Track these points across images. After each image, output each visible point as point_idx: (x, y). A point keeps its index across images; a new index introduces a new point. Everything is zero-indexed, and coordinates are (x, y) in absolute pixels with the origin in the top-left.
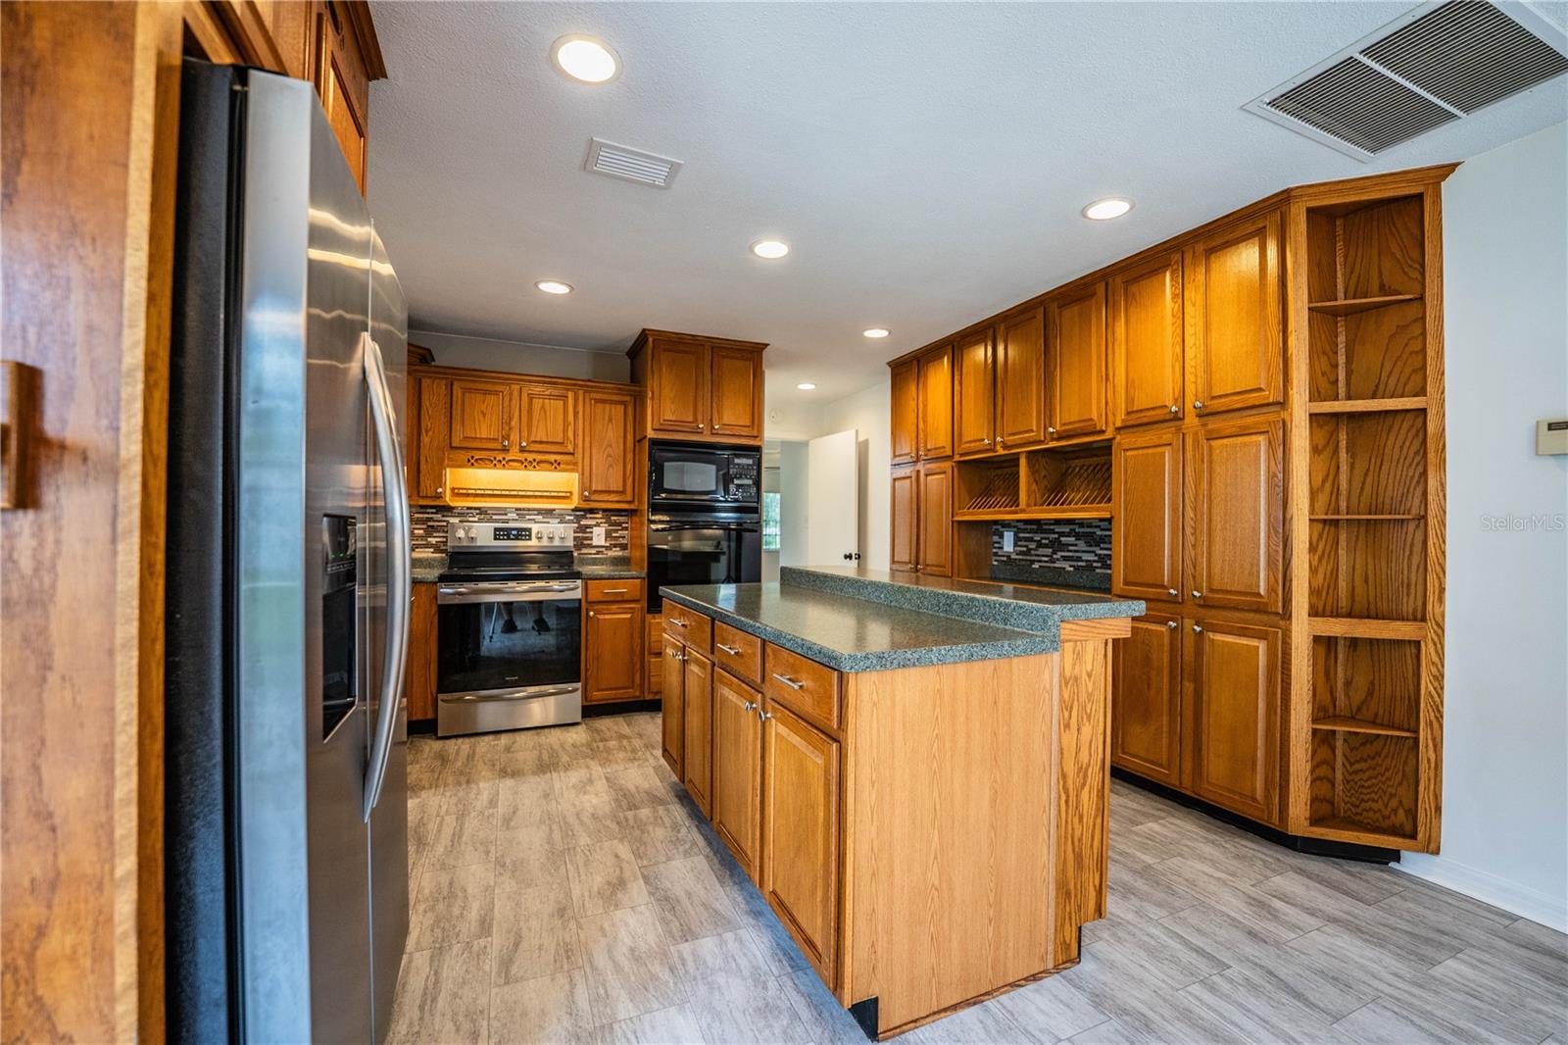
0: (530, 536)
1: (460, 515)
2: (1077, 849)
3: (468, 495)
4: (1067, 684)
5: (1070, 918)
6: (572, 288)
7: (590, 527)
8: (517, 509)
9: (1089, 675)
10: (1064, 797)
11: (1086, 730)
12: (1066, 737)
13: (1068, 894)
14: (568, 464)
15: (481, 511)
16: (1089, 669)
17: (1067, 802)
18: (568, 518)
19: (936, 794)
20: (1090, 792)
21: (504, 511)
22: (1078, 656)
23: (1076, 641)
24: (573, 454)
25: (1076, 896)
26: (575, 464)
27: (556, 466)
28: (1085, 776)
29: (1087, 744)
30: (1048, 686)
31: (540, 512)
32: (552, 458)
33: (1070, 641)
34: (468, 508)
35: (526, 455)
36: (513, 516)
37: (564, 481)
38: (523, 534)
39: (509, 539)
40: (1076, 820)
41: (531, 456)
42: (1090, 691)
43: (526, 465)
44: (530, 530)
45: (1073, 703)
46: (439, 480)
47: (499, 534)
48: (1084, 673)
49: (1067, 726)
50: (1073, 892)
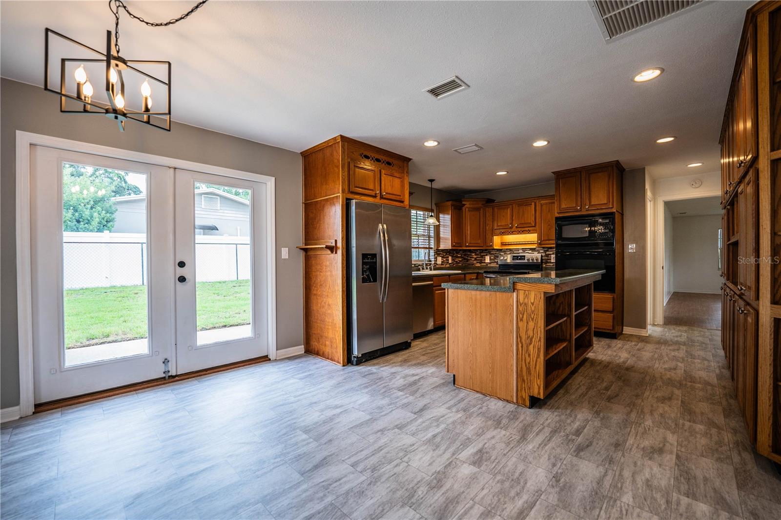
0: (525, 258)
1: (504, 252)
2: (527, 366)
3: (506, 245)
4: (521, 305)
5: (525, 390)
6: (508, 172)
7: (550, 254)
8: (523, 249)
9: (533, 304)
10: (520, 345)
11: (531, 324)
12: (520, 324)
13: (524, 381)
14: (533, 230)
15: (510, 250)
16: (532, 301)
17: (522, 347)
18: (541, 251)
19: (471, 327)
20: (534, 347)
21: (518, 250)
22: (527, 296)
23: (525, 290)
24: (535, 226)
25: (527, 383)
26: (536, 230)
27: (529, 232)
28: (531, 340)
29: (532, 329)
30: (512, 304)
31: (531, 249)
32: (527, 229)
33: (522, 290)
34: (507, 249)
35: (517, 229)
36: (521, 251)
37: (533, 237)
38: (523, 258)
39: (517, 260)
40: (527, 355)
41: (519, 229)
42: (533, 309)
43: (519, 233)
44: (524, 256)
45: (524, 311)
46: (492, 241)
47: (514, 258)
48: (530, 302)
49: (521, 320)
50: (526, 381)
